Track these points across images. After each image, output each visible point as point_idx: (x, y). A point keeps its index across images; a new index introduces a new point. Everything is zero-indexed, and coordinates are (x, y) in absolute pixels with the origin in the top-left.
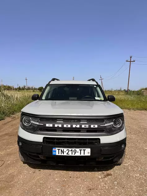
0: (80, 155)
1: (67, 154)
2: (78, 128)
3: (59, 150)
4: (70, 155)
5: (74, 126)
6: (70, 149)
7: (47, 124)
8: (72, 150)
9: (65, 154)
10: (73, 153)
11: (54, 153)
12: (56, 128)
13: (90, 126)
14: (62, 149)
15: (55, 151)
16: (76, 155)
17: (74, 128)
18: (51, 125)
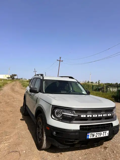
0: (103, 136)
1: (96, 137)
2: (101, 117)
3: (91, 134)
4: (98, 137)
5: (99, 116)
6: (98, 133)
7: (81, 115)
8: (99, 133)
9: (95, 137)
10: (100, 135)
11: (87, 137)
12: (88, 117)
13: (107, 115)
14: (93, 133)
15: (89, 136)
16: (101, 136)
17: (99, 117)
18: (85, 116)
